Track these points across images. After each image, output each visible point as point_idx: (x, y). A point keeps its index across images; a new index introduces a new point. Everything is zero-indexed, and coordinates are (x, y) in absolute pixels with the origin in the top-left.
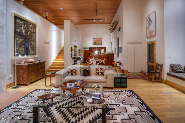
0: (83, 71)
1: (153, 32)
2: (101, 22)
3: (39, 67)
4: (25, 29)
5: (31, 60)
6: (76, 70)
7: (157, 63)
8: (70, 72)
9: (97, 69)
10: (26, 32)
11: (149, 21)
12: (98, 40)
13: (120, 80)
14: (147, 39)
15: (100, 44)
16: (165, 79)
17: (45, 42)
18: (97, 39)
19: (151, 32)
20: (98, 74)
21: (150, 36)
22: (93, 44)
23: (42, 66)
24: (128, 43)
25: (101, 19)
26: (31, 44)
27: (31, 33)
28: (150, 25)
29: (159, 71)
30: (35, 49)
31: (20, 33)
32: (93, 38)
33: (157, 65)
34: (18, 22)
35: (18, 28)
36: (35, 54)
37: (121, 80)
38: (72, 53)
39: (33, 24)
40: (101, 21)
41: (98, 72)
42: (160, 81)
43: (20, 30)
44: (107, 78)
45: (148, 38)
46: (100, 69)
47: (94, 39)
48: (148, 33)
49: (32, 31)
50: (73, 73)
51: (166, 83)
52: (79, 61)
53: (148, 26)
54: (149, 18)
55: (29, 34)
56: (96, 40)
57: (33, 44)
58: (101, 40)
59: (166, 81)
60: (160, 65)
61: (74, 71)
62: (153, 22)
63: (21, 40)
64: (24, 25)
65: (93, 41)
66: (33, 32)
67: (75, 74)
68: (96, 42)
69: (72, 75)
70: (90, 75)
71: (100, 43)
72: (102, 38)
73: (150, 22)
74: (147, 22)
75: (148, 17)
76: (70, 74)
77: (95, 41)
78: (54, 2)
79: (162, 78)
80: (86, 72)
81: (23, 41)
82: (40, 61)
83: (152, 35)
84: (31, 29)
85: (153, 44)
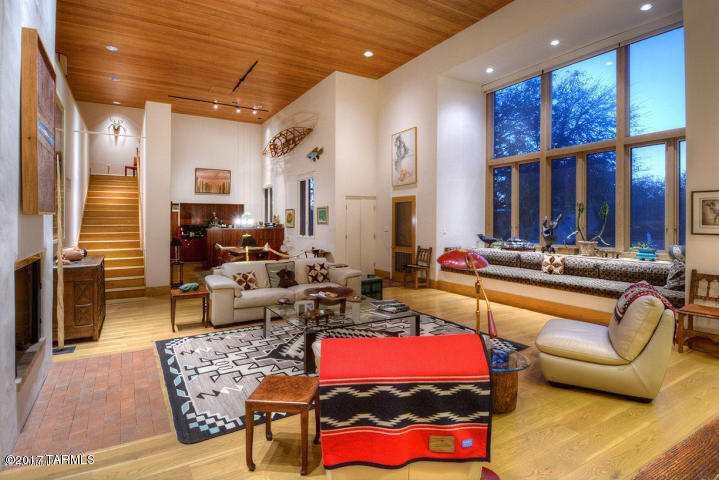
0: (278, 274)
1: (410, 175)
2: (238, 115)
6: (254, 275)
7: (419, 247)
8: (240, 281)
9: (312, 268)
11: (399, 147)
12: (217, 177)
14: (394, 190)
15: (223, 193)
16: (437, 279)
18: (211, 174)
19: (404, 175)
20: (315, 279)
21: (400, 183)
22: (197, 191)
24: (348, 197)
25: (237, 107)
28: (401, 157)
29: (425, 264)
32: (197, 170)
33: (420, 250)
40: (238, 111)
41: (316, 276)
42: (427, 284)
45: (396, 187)
46: (319, 267)
47: (199, 174)
48: (397, 175)
50: (249, 284)
51: (440, 286)
53: (395, 157)
54: (399, 139)
56: (209, 178)
58: (226, 178)
59: (439, 282)
60: (426, 250)
61: (250, 276)
62: (411, 152)
65: (196, 179)
67: (256, 285)
68: (210, 182)
69: (248, 288)
70: (297, 284)
71: (225, 190)
72: (229, 172)
73: (403, 150)
74: (395, 149)
75: (396, 136)
76: (242, 287)
77: (205, 181)
79: (431, 277)
80: (286, 277)
83: (407, 181)
85: (410, 203)
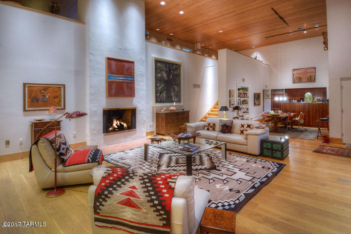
0: (222, 125)
2: (306, 35)
3: (180, 116)
4: (166, 72)
5: (172, 108)
6: (214, 125)
8: (207, 126)
9: (243, 126)
10: (168, 76)
12: (306, 73)
13: (270, 146)
15: (311, 81)
17: (194, 85)
18: (302, 71)
20: (242, 132)
22: (294, 82)
23: (185, 116)
25: (304, 30)
26: (174, 89)
27: (174, 75)
30: (179, 95)
31: (161, 77)
32: (294, 70)
34: (159, 67)
35: (159, 73)
36: (179, 101)
37: (272, 145)
38: (230, 100)
39: (176, 65)
41: (243, 130)
43: (161, 75)
44: (247, 139)
46: (247, 126)
47: (295, 72)
49: (175, 72)
50: (210, 128)
52: (224, 112)
55: (171, 77)
56: (301, 74)
57: (176, 89)
58: (312, 72)
61: (212, 124)
63: (162, 85)
64: (166, 67)
65: (293, 75)
66: (176, 75)
67: (213, 129)
68: (301, 76)
69: (208, 129)
70: (231, 133)
71: (312, 79)
72: (315, 68)
76: (206, 128)
77: (298, 76)
78: (207, 26)
80: (225, 128)
81: (164, 86)
82: (183, 110)
84: (174, 70)
